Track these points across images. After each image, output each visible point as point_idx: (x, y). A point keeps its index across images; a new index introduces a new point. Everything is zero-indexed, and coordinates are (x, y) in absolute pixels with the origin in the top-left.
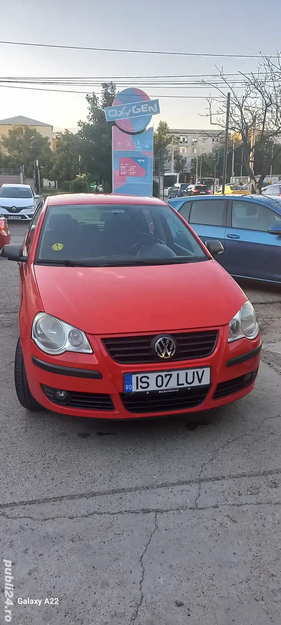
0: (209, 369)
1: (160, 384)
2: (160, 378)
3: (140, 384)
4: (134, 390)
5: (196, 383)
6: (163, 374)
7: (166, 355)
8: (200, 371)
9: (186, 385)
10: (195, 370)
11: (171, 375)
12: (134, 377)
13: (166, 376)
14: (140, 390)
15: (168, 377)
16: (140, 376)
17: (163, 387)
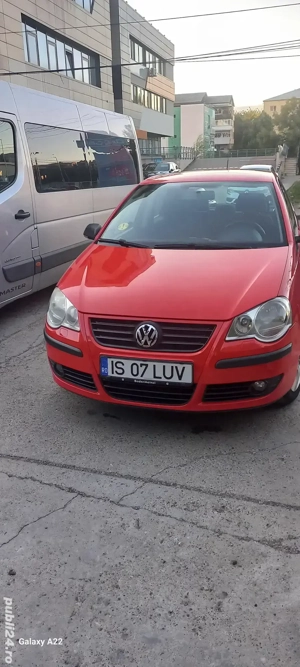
0: (190, 366)
1: (135, 373)
2: (135, 367)
3: (115, 369)
4: (110, 374)
5: (175, 379)
6: (139, 363)
7: (146, 343)
8: (180, 367)
9: (164, 379)
10: (174, 365)
11: (147, 365)
12: (109, 361)
13: (141, 365)
14: (115, 375)
15: (144, 367)
16: (115, 361)
17: (139, 377)
